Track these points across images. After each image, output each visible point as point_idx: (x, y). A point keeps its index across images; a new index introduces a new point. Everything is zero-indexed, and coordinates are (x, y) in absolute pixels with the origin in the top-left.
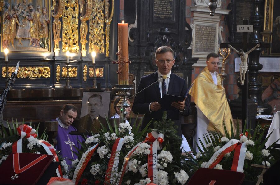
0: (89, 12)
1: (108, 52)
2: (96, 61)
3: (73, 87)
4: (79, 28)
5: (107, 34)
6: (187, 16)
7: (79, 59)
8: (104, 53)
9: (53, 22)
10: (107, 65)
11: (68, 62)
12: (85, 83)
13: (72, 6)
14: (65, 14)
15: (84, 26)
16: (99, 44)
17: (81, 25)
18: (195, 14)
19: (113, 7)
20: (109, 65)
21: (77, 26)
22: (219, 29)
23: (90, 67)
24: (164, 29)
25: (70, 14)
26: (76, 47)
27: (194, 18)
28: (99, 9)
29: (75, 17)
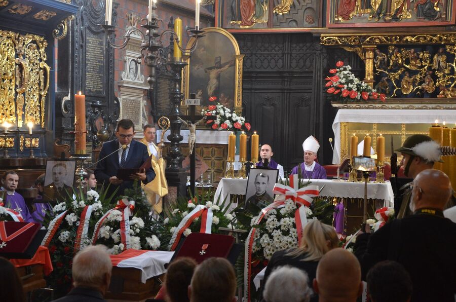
0: (26, 85)
1: (44, 123)
2: (33, 132)
3: (11, 157)
4: (15, 99)
5: (43, 105)
6: (115, 90)
7: (16, 130)
8: (39, 124)
10: (43, 136)
11: (6, 132)
12: (22, 153)
13: (9, 79)
14: (2, 86)
15: (20, 98)
16: (35, 115)
17: (18, 97)
18: (122, 89)
19: (48, 80)
20: (45, 136)
21: (14, 97)
22: (143, 103)
23: (26, 137)
24: (95, 102)
25: (7, 86)
26: (13, 118)
27: (121, 92)
28: (34, 82)
29: (12, 89)
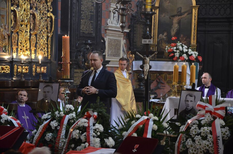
0: (37, 29)
1: (50, 56)
2: (41, 62)
3: (25, 80)
4: (30, 39)
5: (49, 43)
6: (102, 32)
7: (30, 60)
8: (47, 56)
9: (12, 35)
10: (49, 65)
11: (22, 62)
12: (34, 77)
13: (25, 24)
14: (21, 29)
15: (33, 38)
16: (44, 50)
17: (32, 37)
18: (107, 31)
19: (53, 25)
20: (51, 65)
21: (29, 37)
22: (123, 42)
23: (37, 66)
24: (87, 41)
25: (24, 30)
26: (28, 52)
27: (107, 34)
28: (44, 26)
29: (27, 32)
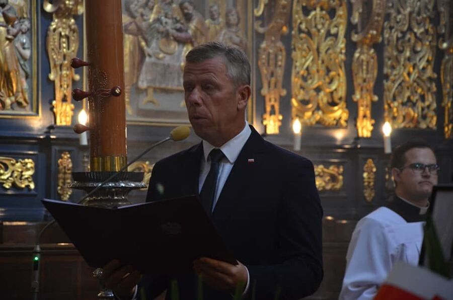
0: (377, 21)
1: (450, 126)
4: (348, 63)
5: (447, 78)
9: (258, 47)
13: (326, 7)
14: (303, 26)
15: (363, 57)
16: (420, 105)
17: (357, 55)
21: (343, 57)
25: (320, 27)
26: (340, 113)
28: (419, 14)
29: (336, 36)
